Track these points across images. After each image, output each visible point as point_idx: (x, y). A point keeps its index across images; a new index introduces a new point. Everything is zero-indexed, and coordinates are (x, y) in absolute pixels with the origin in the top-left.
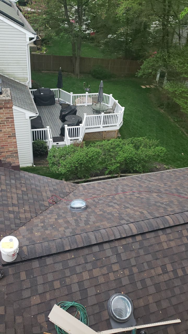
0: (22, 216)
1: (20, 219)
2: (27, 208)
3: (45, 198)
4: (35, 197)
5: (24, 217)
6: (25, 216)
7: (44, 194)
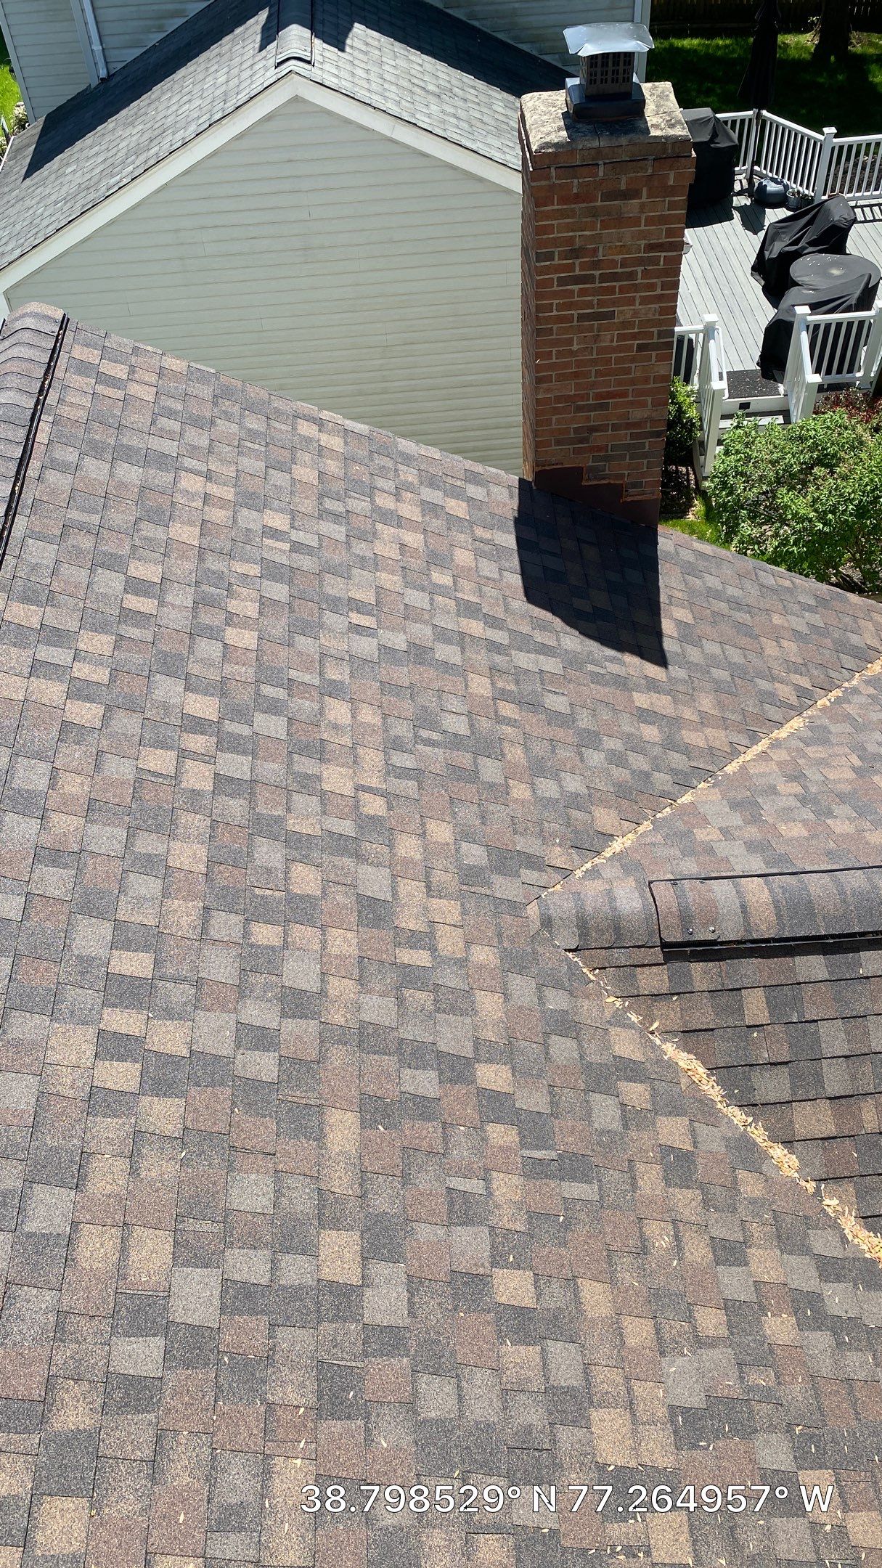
0: (692, 737)
1: (687, 750)
2: (707, 703)
3: (778, 670)
4: (735, 656)
5: (702, 744)
6: (707, 740)
7: (771, 648)
